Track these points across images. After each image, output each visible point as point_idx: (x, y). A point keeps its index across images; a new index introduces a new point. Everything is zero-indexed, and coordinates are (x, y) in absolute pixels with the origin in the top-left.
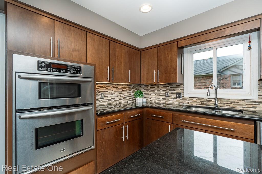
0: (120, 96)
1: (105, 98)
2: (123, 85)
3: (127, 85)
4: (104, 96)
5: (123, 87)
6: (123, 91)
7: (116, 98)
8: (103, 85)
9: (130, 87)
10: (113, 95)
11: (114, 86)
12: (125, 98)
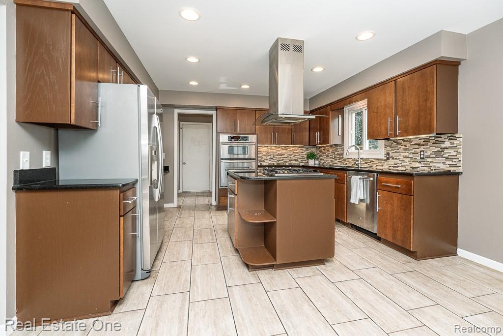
0: (290, 157)
1: (274, 158)
2: (293, 147)
3: (299, 147)
4: (274, 157)
5: (294, 148)
6: (294, 153)
7: (285, 159)
8: (272, 148)
9: (302, 149)
10: (283, 156)
11: (283, 148)
12: (296, 160)
